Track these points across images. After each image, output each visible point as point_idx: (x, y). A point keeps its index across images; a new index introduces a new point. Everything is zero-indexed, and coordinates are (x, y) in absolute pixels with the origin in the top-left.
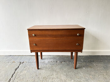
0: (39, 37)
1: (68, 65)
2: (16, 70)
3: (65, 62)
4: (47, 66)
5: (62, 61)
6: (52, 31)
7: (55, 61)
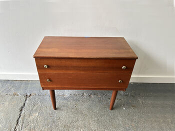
0: (56, 70)
1: (100, 101)
2: (21, 111)
3: (95, 96)
4: (69, 103)
5: (91, 94)
6: (79, 60)
7: (80, 93)
